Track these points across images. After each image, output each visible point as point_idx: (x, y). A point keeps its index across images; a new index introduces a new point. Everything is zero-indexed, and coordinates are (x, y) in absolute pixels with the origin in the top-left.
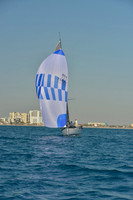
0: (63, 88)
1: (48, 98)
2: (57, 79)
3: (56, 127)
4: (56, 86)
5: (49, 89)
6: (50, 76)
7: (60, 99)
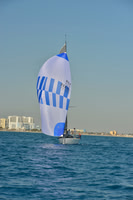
0: (66, 95)
1: (48, 103)
2: (60, 84)
3: (52, 135)
4: (58, 92)
5: (50, 94)
6: (52, 81)
7: (61, 107)
